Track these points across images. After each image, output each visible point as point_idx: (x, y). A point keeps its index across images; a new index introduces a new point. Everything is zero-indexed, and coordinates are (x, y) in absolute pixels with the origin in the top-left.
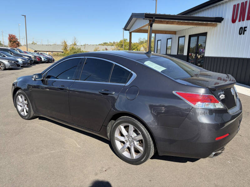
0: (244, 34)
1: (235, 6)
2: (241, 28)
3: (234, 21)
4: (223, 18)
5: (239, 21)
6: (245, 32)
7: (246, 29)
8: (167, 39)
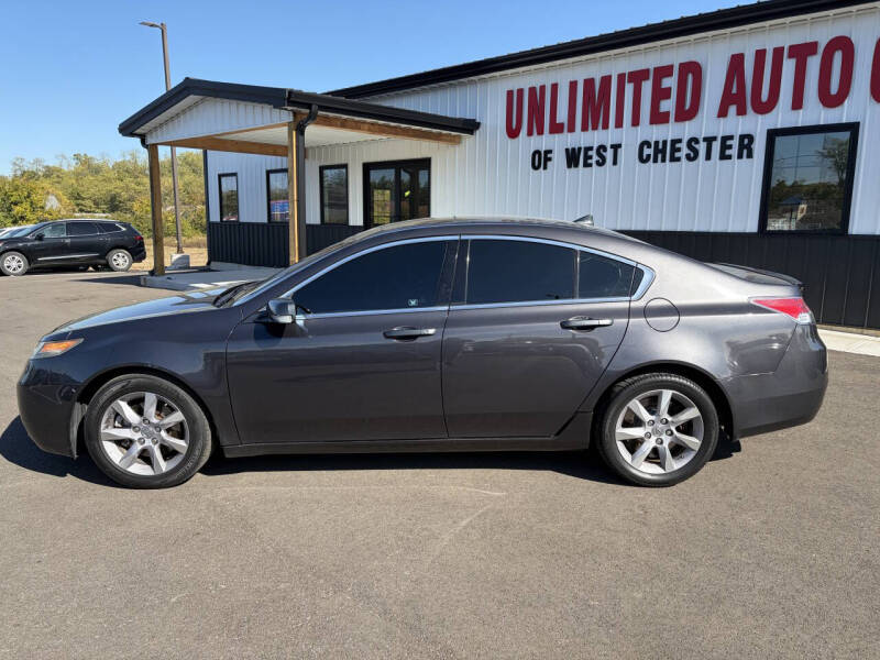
0: (545, 168)
1: (510, 93)
2: (537, 152)
3: (513, 133)
4: (479, 124)
5: (530, 133)
6: (549, 163)
7: (549, 156)
8: (269, 173)
